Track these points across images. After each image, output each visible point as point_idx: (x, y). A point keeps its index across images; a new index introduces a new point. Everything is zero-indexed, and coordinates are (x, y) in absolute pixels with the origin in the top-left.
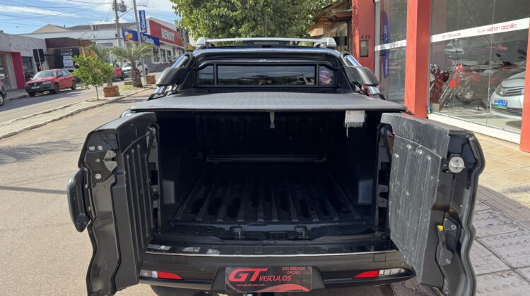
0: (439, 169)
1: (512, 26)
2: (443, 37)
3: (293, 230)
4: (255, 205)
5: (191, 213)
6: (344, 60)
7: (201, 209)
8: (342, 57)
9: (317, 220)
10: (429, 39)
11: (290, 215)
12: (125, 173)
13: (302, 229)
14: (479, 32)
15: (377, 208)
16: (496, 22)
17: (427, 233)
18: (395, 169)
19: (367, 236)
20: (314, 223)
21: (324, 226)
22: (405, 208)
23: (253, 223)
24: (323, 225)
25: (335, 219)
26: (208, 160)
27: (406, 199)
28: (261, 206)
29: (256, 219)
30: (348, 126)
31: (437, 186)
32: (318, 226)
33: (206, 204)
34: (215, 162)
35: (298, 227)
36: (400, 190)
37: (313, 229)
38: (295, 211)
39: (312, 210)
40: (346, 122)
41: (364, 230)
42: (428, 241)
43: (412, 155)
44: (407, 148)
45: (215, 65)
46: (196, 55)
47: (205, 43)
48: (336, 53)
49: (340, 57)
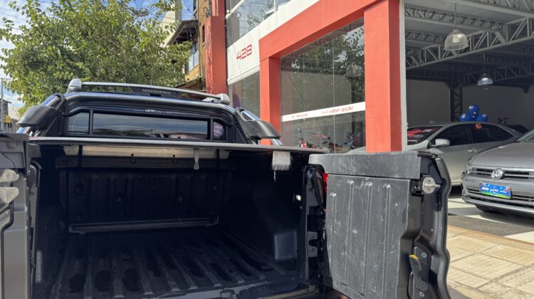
0: (408, 192)
1: (350, 108)
2: (293, 117)
3: (219, 296)
4: (158, 274)
5: (71, 292)
6: (241, 114)
7: (85, 286)
8: (238, 112)
9: (243, 281)
10: (280, 119)
11: (209, 280)
12: (26, 209)
13: (229, 294)
14: (323, 113)
15: (307, 258)
16: (336, 106)
17: (398, 265)
18: (331, 209)
19: (303, 291)
20: (241, 285)
21: (253, 288)
22: (354, 248)
23: (167, 294)
24: (251, 285)
25: (261, 279)
26: (70, 230)
27: (354, 238)
28: (167, 274)
29: (169, 289)
30: (276, 169)
31: (407, 211)
32: (246, 287)
33: (89, 279)
34: (81, 233)
35: (224, 292)
36: (343, 230)
37: (241, 292)
38: (211, 274)
39: (232, 272)
40: (273, 164)
41: (296, 286)
42: (399, 274)
43: (357, 190)
44: (349, 184)
45: (91, 112)
46: (67, 98)
47: (80, 86)
48: (231, 108)
49: (236, 113)
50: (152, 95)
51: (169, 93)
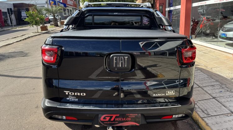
6: (155, 13)
10: (191, 5)
45: (93, 16)
46: (83, 10)
47: (88, 5)
48: (151, 10)
49: (153, 12)
50: (116, 7)
51: (123, 5)
